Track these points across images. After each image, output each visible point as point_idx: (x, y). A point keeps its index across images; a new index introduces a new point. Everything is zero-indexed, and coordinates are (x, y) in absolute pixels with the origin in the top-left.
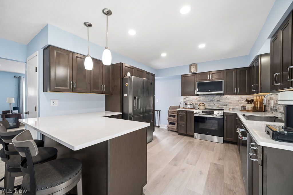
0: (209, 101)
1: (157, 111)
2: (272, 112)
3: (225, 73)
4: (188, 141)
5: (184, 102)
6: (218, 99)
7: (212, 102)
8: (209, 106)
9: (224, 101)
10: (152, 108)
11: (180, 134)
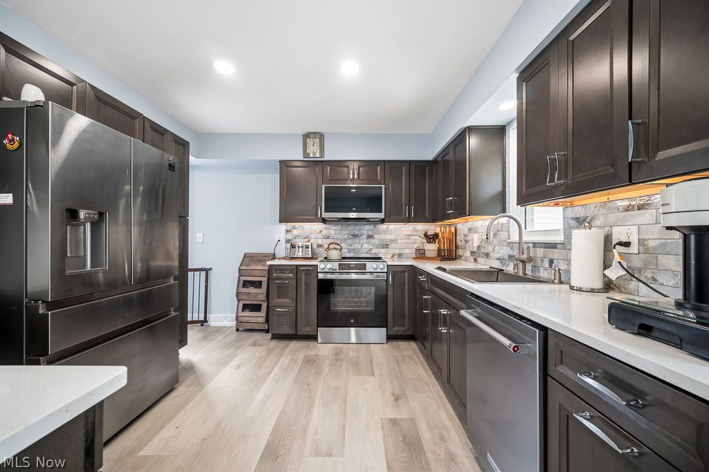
0: (351, 237)
1: (197, 273)
2: (475, 260)
3: (387, 169)
4: (301, 355)
5: (288, 241)
6: (370, 233)
7: (358, 241)
8: (350, 251)
9: (382, 237)
10: (176, 264)
11: (276, 337)
